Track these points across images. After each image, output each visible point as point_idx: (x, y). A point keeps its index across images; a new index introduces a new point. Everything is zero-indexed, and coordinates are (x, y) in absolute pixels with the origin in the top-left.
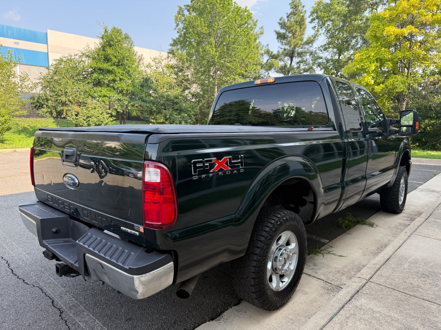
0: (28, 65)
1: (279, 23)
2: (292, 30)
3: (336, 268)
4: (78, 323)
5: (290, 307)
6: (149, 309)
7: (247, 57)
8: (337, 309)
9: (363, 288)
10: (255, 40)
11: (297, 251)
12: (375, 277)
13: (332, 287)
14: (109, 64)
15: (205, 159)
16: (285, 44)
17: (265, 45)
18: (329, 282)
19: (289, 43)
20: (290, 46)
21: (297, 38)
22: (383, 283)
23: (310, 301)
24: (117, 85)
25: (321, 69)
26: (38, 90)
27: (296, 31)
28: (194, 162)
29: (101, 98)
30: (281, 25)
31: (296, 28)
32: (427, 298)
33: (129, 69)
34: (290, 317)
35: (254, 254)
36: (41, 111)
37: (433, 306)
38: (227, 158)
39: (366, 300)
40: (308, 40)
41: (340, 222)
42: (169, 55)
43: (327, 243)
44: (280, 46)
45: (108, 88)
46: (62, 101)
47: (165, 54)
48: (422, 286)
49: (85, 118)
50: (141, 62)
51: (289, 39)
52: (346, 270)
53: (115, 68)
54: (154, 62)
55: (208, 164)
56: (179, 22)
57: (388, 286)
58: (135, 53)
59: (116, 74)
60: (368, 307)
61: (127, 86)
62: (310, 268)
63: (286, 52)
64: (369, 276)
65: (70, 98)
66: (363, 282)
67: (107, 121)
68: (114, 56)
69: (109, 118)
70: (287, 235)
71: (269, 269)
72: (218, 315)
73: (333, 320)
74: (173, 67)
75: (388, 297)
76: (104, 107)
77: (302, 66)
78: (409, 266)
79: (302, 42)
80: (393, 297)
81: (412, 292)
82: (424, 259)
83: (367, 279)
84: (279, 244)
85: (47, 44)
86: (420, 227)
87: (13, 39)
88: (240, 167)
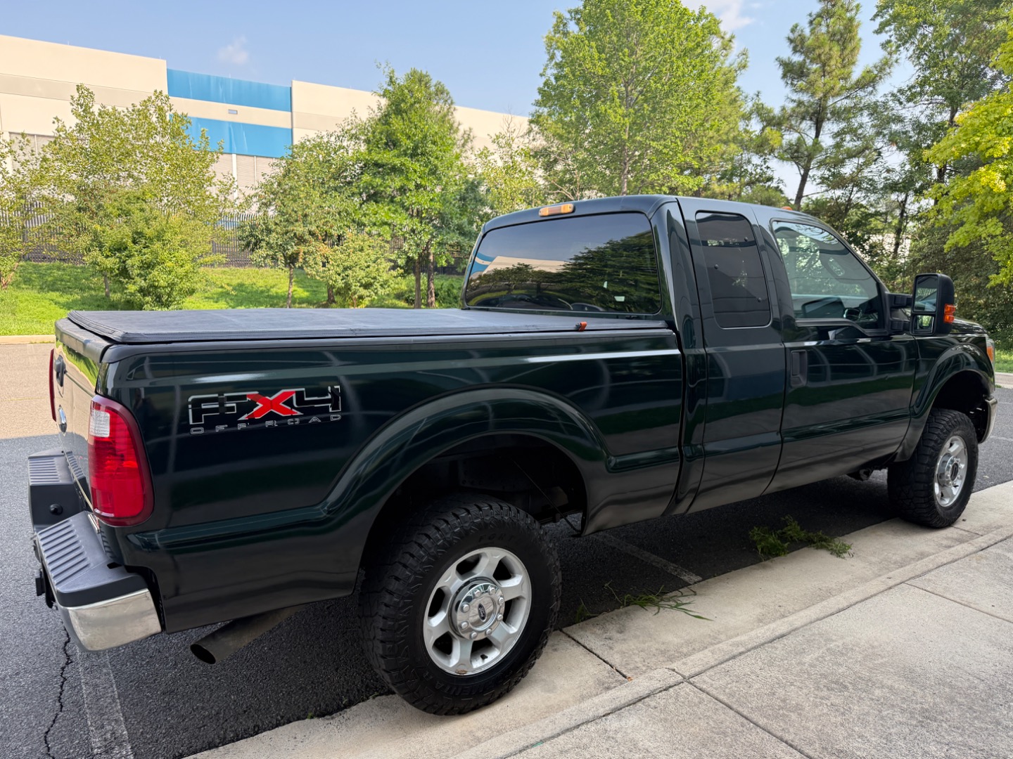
0: (254, 157)
1: (789, 39)
2: (819, 55)
3: (663, 643)
4: (81, 686)
7: (702, 125)
8: (558, 730)
9: (659, 695)
10: (726, 83)
11: (526, 593)
12: (711, 672)
14: (396, 152)
15: (226, 395)
16: (801, 90)
17: (751, 93)
18: (623, 671)
19: (811, 86)
20: (813, 94)
21: (834, 73)
22: (716, 689)
24: (411, 199)
26: (252, 211)
27: (830, 58)
28: (193, 400)
29: (376, 227)
30: (793, 45)
31: (830, 49)
32: (790, 738)
33: (436, 162)
34: (479, 733)
38: (292, 393)
40: (863, 77)
42: (533, 126)
43: (691, 583)
44: (790, 95)
45: (391, 206)
46: (295, 234)
47: (522, 123)
50: (469, 144)
51: (812, 77)
53: (407, 161)
54: (496, 143)
55: (234, 405)
57: (722, 698)
58: (455, 125)
59: (409, 175)
60: (630, 736)
61: (431, 200)
62: (605, 636)
63: (803, 109)
64: (697, 670)
65: (313, 228)
66: (672, 681)
67: (385, 276)
68: (406, 134)
69: (389, 270)
70: (490, 557)
71: (434, 624)
72: (340, 708)
73: (528, 750)
74: (537, 154)
75: (699, 721)
76: (381, 247)
77: (849, 143)
78: (817, 659)
79: (846, 82)
80: (711, 723)
81: (768, 719)
82: (873, 647)
83: (687, 674)
84: (474, 574)
85: (291, 111)
86: (941, 569)
87: (227, 103)
88: (330, 410)
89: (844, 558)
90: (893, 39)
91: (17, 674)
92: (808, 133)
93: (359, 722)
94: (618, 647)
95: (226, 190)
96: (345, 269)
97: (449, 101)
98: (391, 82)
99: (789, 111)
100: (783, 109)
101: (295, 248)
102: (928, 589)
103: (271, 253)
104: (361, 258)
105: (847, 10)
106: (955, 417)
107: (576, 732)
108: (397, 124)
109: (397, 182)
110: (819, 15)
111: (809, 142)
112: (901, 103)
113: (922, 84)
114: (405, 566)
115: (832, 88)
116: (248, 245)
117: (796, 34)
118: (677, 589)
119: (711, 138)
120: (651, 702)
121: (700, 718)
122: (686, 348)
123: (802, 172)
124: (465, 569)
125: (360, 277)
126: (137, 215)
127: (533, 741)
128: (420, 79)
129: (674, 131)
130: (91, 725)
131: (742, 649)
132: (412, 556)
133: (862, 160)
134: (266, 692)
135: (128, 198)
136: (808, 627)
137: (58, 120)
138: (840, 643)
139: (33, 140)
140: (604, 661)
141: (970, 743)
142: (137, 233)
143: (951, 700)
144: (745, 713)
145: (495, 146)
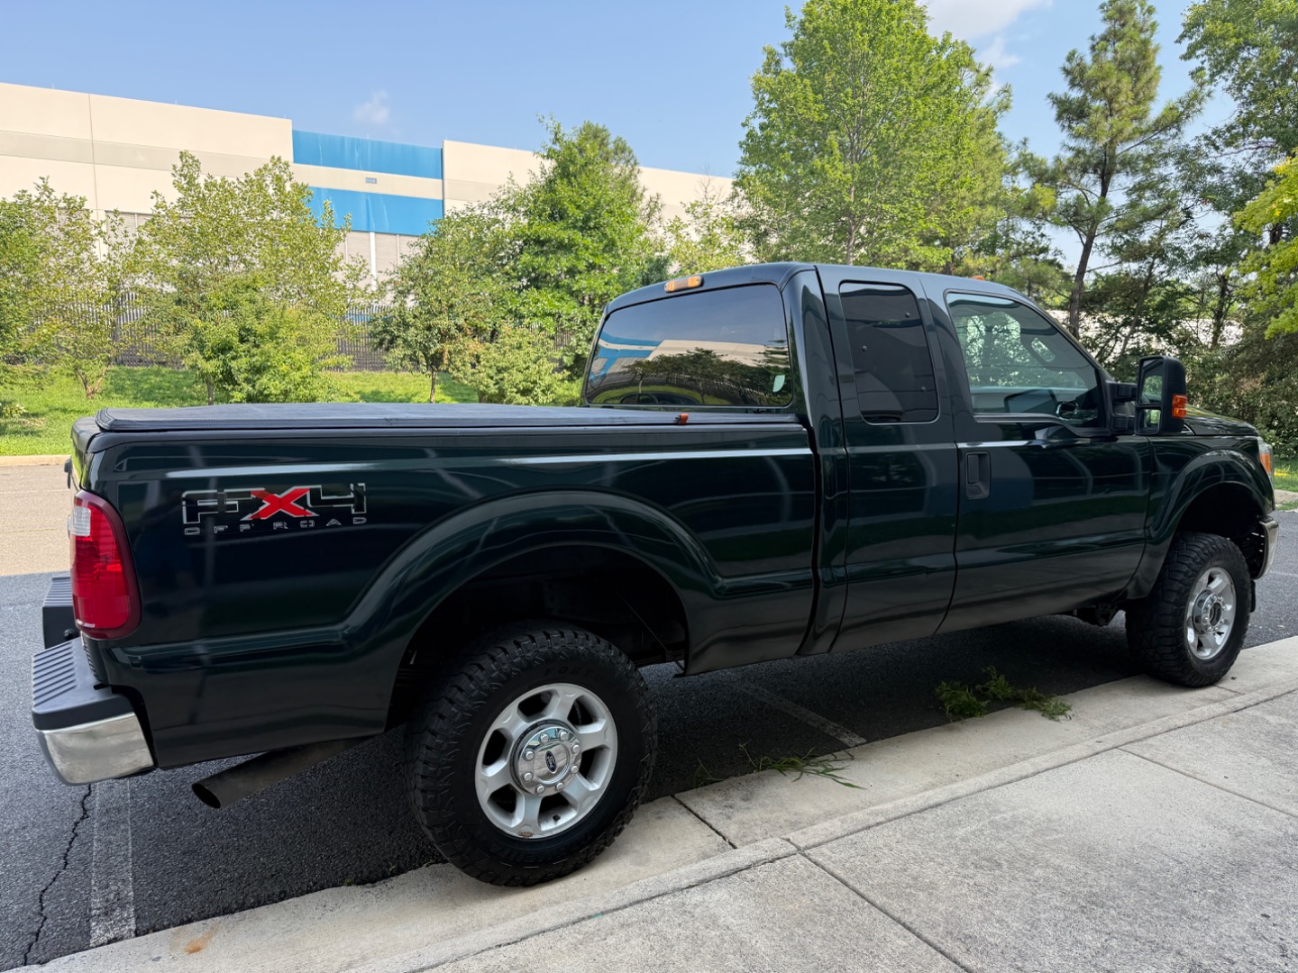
0: (396, 235)
1: (1064, 69)
2: (1104, 90)
3: (796, 814)
4: (92, 843)
5: (566, 887)
7: (949, 182)
8: (623, 903)
9: (761, 867)
10: (983, 128)
11: (611, 741)
12: (834, 844)
15: (226, 491)
16: (1082, 135)
17: (1016, 141)
19: (1090, 133)
21: (1124, 112)
22: (834, 862)
26: (387, 301)
27: (1119, 93)
28: (187, 496)
29: (536, 319)
30: (1069, 77)
31: (1119, 81)
32: (910, 919)
33: (614, 236)
36: (389, 358)
37: (899, 941)
38: (306, 490)
39: (730, 894)
40: (1164, 116)
41: (942, 695)
42: (739, 189)
43: (851, 746)
44: (1067, 142)
45: (555, 293)
46: (440, 328)
47: (724, 185)
48: (942, 888)
50: (657, 215)
51: (1094, 118)
53: (576, 235)
54: (690, 215)
55: (236, 502)
57: (837, 872)
58: (639, 191)
59: (580, 253)
60: (712, 911)
61: (606, 284)
62: (725, 803)
63: (1082, 160)
64: (817, 840)
65: (461, 321)
66: (782, 852)
67: (548, 380)
68: (575, 203)
69: (553, 372)
70: (564, 696)
71: (490, 776)
72: (385, 876)
73: (583, 923)
74: (743, 224)
75: (802, 898)
76: (543, 344)
77: (1148, 201)
78: (973, 833)
79: (1141, 124)
80: (816, 900)
81: (888, 898)
82: (1050, 821)
83: (802, 845)
84: (543, 716)
85: (442, 178)
86: (1173, 732)
87: (364, 170)
88: (353, 511)
89: (1058, 721)
90: (1206, 65)
92: (1092, 189)
93: (403, 892)
94: (738, 816)
95: (355, 276)
96: (499, 371)
97: (632, 162)
98: (557, 140)
99: (1065, 163)
100: (1058, 159)
101: (439, 346)
102: (1147, 756)
103: (409, 352)
104: (517, 358)
105: (1141, 31)
106: (1215, 543)
107: (646, 904)
108: (563, 190)
109: (565, 262)
110: (1104, 38)
111: (1094, 199)
112: (1217, 148)
113: (1245, 123)
114: (451, 702)
115: (1121, 131)
116: (381, 344)
117: (1074, 63)
118: (831, 752)
119: (963, 199)
120: (748, 875)
121: (804, 895)
122: (821, 446)
123: (1085, 241)
124: (533, 708)
125: (517, 381)
126: (246, 308)
127: (591, 913)
128: (595, 135)
129: (914, 190)
130: (95, 885)
131: (881, 819)
132: (460, 690)
133: (1165, 223)
134: (301, 855)
135: (236, 286)
136: (974, 796)
137: (157, 195)
138: (1008, 815)
139: (127, 219)
140: (717, 832)
141: (1139, 934)
142: (243, 328)
143: (1132, 884)
144: (862, 891)
145: (690, 217)
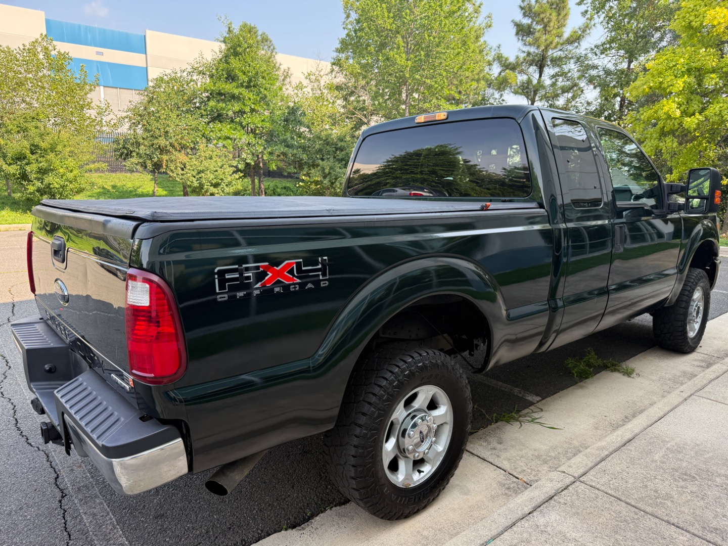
0: (117, 88)
1: (520, 7)
2: (543, 19)
3: (535, 450)
4: (81, 516)
5: (430, 516)
6: (196, 501)
7: (461, 68)
8: (501, 529)
9: (563, 493)
10: (477, 38)
11: (450, 419)
12: (592, 472)
13: (518, 485)
14: (234, 84)
15: (244, 266)
16: (530, 44)
17: (495, 46)
18: (515, 474)
19: (536, 43)
20: (538, 47)
21: (552, 32)
22: (603, 485)
23: (470, 507)
24: (247, 119)
25: (595, 88)
26: (124, 129)
27: (549, 22)
28: (219, 271)
29: (221, 141)
30: (523, 11)
31: (550, 15)
32: (675, 521)
33: (265, 92)
34: (425, 533)
35: (356, 424)
36: (128, 163)
37: (681, 537)
38: (293, 263)
39: (560, 515)
40: (572, 36)
41: (570, 366)
42: (334, 67)
43: (535, 402)
44: (521, 48)
45: (231, 125)
46: (159, 146)
47: (326, 66)
48: (675, 496)
49: (194, 173)
50: (288, 80)
51: (537, 35)
52: (553, 454)
53: (243, 91)
54: (308, 80)
55: (251, 274)
56: (351, 12)
57: (610, 492)
58: (277, 65)
59: (245, 102)
60: (558, 529)
61: (263, 121)
62: (489, 447)
63: (531, 58)
64: (582, 471)
65: (173, 141)
66: (567, 481)
67: (229, 179)
68: (242, 71)
69: (232, 174)
71: (389, 448)
72: (307, 520)
74: (338, 88)
75: (603, 513)
76: (225, 156)
77: (561, 82)
79: (560, 39)
81: (651, 507)
82: (698, 445)
83: (576, 475)
84: (414, 407)
85: (146, 54)
86: (713, 383)
87: (95, 46)
88: (321, 278)
89: (633, 378)
90: (589, 9)
91: (21, 509)
92: (534, 75)
94: (504, 455)
95: (102, 113)
96: (199, 173)
97: (272, 47)
98: (230, 31)
99: (522, 60)
100: (517, 57)
101: (160, 157)
102: (712, 398)
103: (141, 161)
104: (211, 164)
106: (699, 273)
107: (514, 528)
108: (235, 63)
109: (237, 107)
111: (535, 82)
112: (596, 55)
113: (610, 42)
114: (369, 403)
116: (121, 155)
117: (526, 4)
118: (527, 407)
119: (468, 77)
120: (561, 498)
121: (602, 510)
122: (554, 223)
123: (530, 103)
124: (410, 403)
125: (210, 179)
126: (33, 132)
128: (250, 30)
129: (442, 71)
131: (607, 453)
132: (375, 395)
133: (570, 95)
135: (25, 118)
136: (645, 432)
138: (673, 443)
140: (497, 467)
142: (33, 145)
